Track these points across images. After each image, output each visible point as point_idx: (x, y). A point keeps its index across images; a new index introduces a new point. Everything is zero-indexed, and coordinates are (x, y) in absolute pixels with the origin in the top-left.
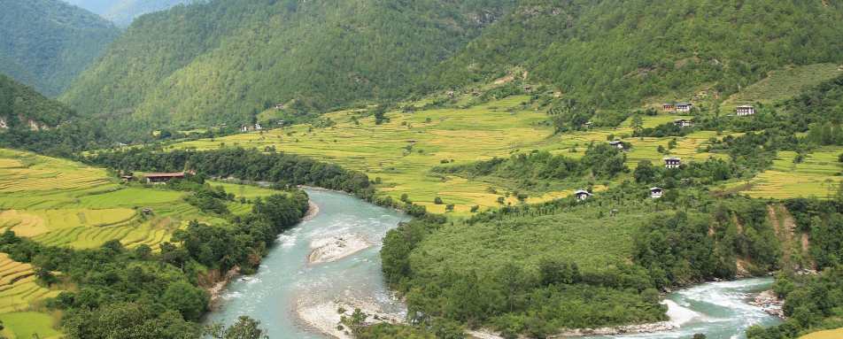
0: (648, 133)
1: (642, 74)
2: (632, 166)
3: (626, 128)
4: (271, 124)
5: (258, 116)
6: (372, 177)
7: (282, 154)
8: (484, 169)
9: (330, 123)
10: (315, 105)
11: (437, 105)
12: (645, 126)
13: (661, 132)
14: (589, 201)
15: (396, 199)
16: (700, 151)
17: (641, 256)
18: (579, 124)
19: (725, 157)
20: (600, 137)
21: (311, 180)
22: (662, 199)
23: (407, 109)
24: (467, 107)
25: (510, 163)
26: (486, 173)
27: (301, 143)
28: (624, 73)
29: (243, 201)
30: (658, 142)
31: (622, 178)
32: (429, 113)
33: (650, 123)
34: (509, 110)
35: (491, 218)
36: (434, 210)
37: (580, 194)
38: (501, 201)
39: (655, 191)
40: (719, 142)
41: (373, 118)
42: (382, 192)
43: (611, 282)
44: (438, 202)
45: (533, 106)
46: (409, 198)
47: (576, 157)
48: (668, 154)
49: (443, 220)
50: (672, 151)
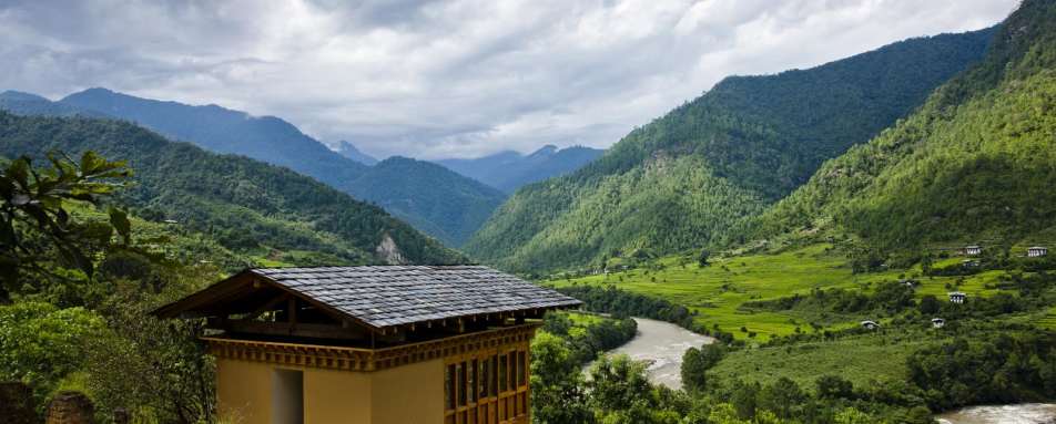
0: (937, 272)
1: (934, 221)
2: (918, 301)
3: (918, 268)
4: (618, 268)
5: (607, 262)
6: (692, 310)
7: (621, 291)
8: (788, 304)
9: (662, 267)
10: (653, 254)
11: (752, 252)
12: (935, 266)
13: (950, 271)
14: (875, 330)
15: (709, 327)
16: (987, 287)
17: (918, 376)
18: (875, 266)
19: (1015, 294)
20: (893, 277)
21: (641, 313)
22: (943, 328)
23: (728, 256)
24: (777, 253)
25: (809, 299)
26: (789, 308)
27: (637, 284)
28: (916, 221)
29: (582, 327)
30: (947, 280)
31: (909, 312)
32: (744, 259)
33: (941, 265)
34: (814, 256)
35: (784, 342)
36: (739, 336)
37: (866, 325)
38: (798, 330)
39: (937, 322)
40: (1008, 279)
41: (697, 264)
42: (699, 321)
43: (887, 399)
44: (744, 330)
45: (835, 251)
46: (719, 327)
47: (869, 294)
48: (954, 290)
49: (741, 344)
50: (961, 287)
